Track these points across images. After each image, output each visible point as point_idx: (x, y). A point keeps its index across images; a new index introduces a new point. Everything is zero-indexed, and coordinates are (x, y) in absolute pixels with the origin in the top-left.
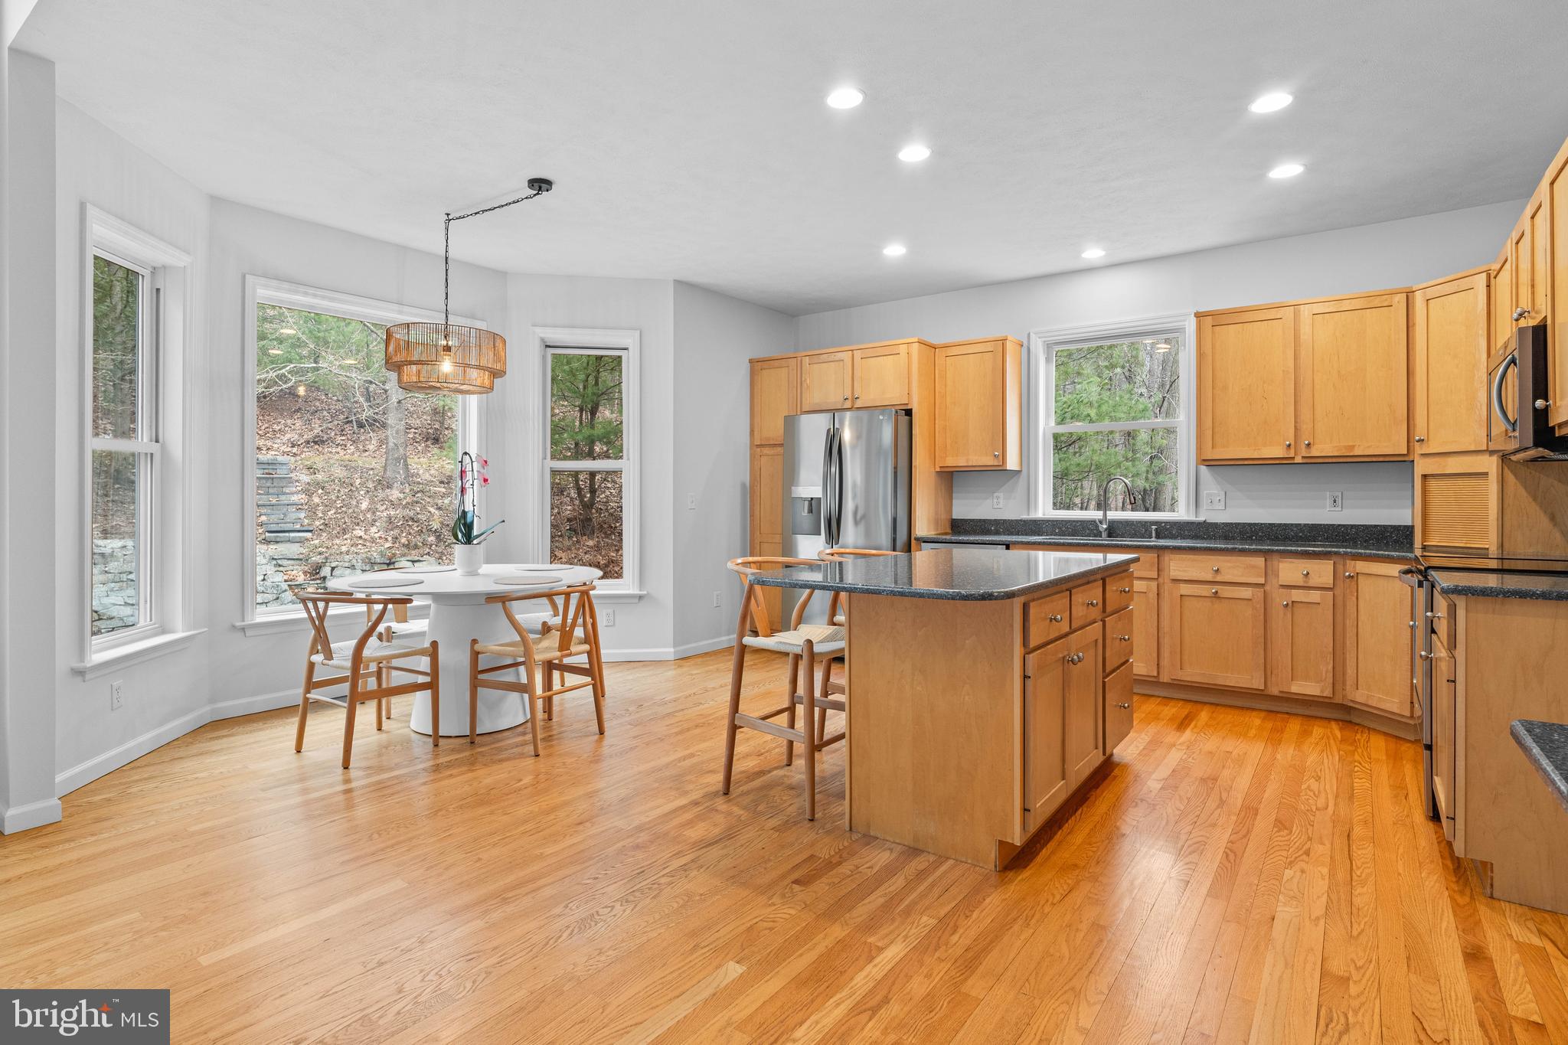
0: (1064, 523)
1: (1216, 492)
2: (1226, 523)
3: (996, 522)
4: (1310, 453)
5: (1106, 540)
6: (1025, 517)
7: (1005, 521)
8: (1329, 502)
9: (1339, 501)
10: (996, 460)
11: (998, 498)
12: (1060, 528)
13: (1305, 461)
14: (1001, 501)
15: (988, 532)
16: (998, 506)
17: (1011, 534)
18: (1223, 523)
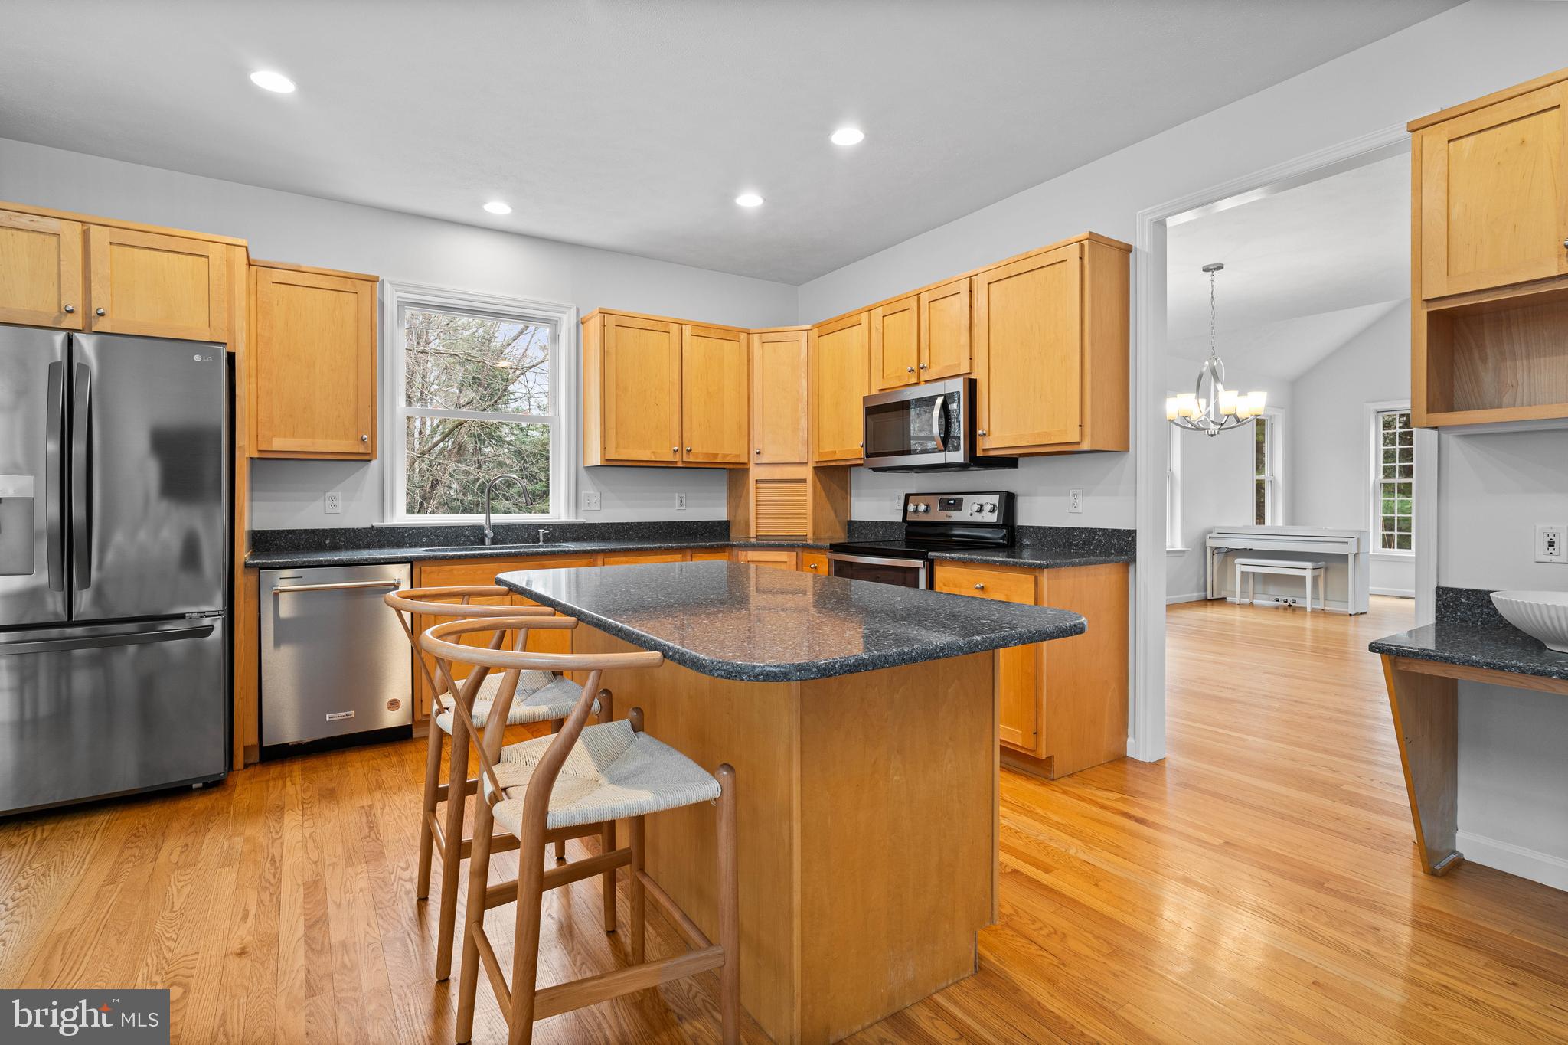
0: (434, 530)
1: (592, 492)
2: (604, 524)
3: (334, 533)
4: (689, 458)
5: (490, 549)
6: (377, 524)
7: (347, 530)
8: (677, 502)
9: (684, 501)
10: (361, 446)
11: (333, 499)
12: (427, 537)
13: (684, 465)
14: (339, 503)
15: (320, 548)
16: (334, 511)
17: (358, 547)
18: (601, 524)
